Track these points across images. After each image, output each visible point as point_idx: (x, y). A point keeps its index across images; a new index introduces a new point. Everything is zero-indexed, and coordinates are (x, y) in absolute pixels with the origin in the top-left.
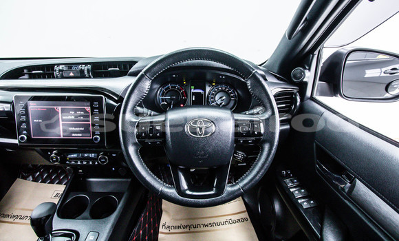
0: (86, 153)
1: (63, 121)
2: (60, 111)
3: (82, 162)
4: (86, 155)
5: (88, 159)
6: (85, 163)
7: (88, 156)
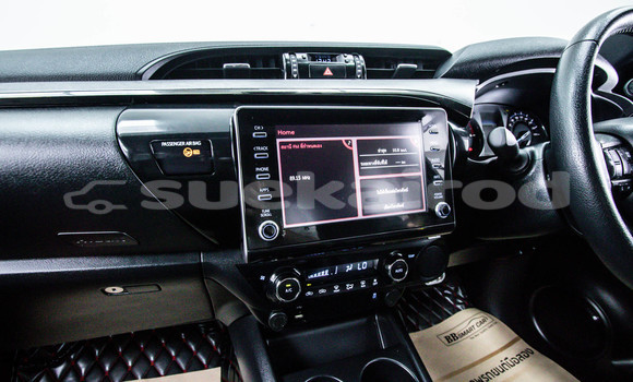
0: (349, 262)
1: (362, 173)
2: (355, 149)
3: (342, 287)
4: (349, 268)
5: (355, 276)
6: (350, 287)
7: (354, 271)
